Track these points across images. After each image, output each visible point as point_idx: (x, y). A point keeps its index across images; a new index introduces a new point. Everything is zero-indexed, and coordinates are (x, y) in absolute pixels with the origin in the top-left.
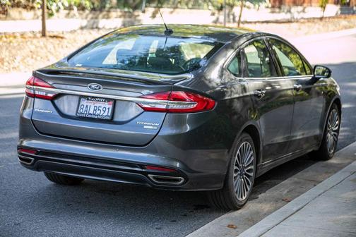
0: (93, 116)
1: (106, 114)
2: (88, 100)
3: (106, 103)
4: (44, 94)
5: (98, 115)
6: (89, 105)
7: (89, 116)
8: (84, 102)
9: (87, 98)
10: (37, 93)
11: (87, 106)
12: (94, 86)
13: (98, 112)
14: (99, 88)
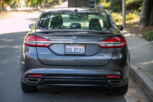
0: (75, 53)
1: (81, 51)
2: (70, 45)
3: (81, 46)
4: (42, 44)
5: (77, 52)
6: (71, 48)
7: (73, 53)
8: (68, 47)
9: (69, 44)
10: (38, 44)
11: (70, 49)
12: (74, 38)
13: (77, 51)
14: (78, 38)
